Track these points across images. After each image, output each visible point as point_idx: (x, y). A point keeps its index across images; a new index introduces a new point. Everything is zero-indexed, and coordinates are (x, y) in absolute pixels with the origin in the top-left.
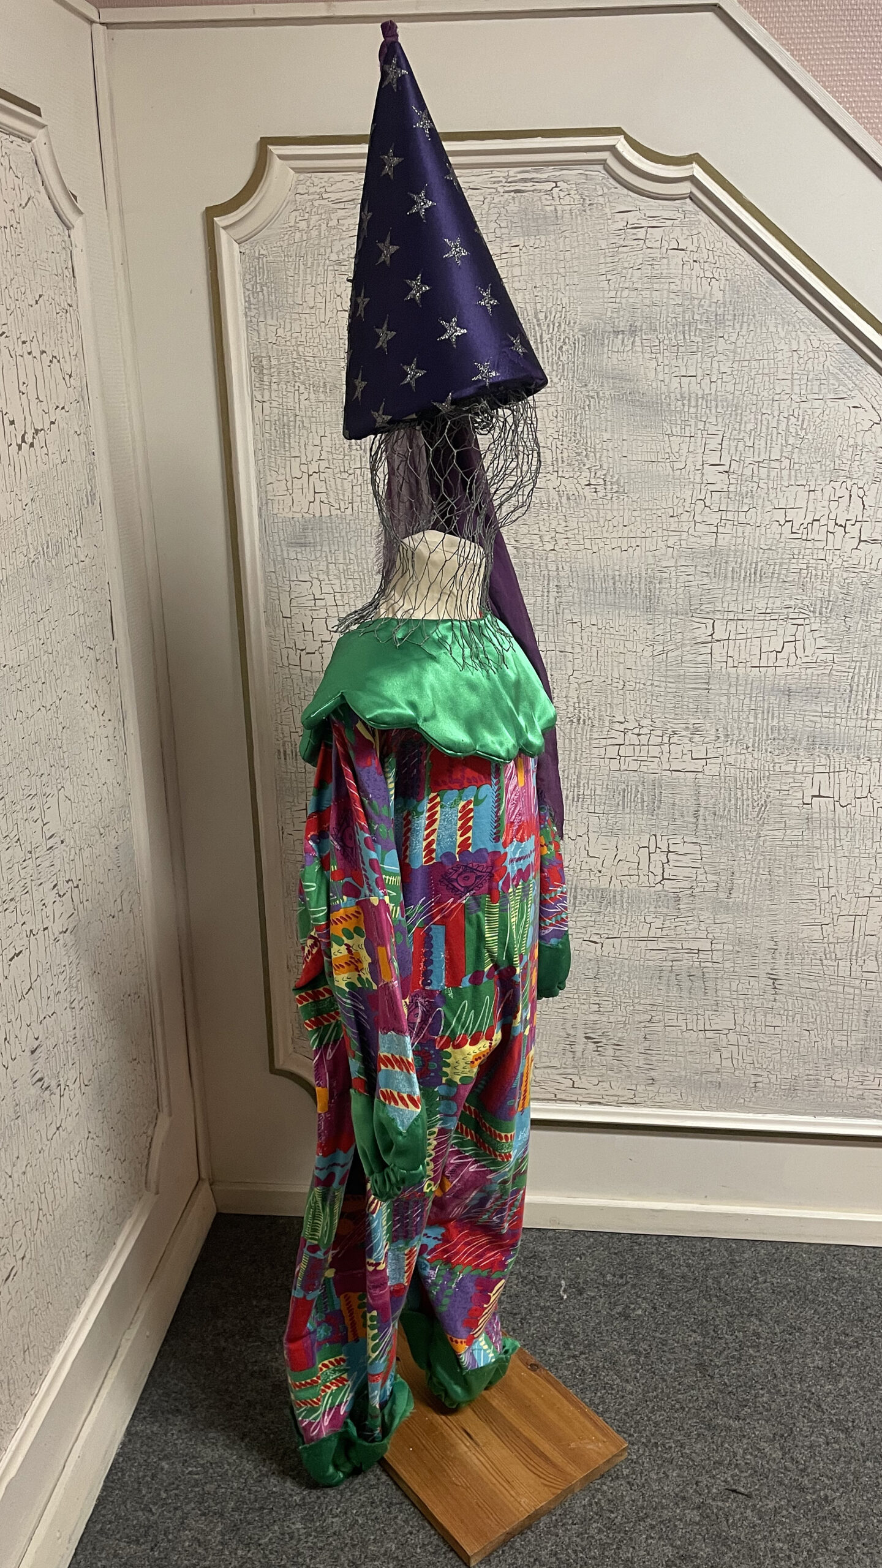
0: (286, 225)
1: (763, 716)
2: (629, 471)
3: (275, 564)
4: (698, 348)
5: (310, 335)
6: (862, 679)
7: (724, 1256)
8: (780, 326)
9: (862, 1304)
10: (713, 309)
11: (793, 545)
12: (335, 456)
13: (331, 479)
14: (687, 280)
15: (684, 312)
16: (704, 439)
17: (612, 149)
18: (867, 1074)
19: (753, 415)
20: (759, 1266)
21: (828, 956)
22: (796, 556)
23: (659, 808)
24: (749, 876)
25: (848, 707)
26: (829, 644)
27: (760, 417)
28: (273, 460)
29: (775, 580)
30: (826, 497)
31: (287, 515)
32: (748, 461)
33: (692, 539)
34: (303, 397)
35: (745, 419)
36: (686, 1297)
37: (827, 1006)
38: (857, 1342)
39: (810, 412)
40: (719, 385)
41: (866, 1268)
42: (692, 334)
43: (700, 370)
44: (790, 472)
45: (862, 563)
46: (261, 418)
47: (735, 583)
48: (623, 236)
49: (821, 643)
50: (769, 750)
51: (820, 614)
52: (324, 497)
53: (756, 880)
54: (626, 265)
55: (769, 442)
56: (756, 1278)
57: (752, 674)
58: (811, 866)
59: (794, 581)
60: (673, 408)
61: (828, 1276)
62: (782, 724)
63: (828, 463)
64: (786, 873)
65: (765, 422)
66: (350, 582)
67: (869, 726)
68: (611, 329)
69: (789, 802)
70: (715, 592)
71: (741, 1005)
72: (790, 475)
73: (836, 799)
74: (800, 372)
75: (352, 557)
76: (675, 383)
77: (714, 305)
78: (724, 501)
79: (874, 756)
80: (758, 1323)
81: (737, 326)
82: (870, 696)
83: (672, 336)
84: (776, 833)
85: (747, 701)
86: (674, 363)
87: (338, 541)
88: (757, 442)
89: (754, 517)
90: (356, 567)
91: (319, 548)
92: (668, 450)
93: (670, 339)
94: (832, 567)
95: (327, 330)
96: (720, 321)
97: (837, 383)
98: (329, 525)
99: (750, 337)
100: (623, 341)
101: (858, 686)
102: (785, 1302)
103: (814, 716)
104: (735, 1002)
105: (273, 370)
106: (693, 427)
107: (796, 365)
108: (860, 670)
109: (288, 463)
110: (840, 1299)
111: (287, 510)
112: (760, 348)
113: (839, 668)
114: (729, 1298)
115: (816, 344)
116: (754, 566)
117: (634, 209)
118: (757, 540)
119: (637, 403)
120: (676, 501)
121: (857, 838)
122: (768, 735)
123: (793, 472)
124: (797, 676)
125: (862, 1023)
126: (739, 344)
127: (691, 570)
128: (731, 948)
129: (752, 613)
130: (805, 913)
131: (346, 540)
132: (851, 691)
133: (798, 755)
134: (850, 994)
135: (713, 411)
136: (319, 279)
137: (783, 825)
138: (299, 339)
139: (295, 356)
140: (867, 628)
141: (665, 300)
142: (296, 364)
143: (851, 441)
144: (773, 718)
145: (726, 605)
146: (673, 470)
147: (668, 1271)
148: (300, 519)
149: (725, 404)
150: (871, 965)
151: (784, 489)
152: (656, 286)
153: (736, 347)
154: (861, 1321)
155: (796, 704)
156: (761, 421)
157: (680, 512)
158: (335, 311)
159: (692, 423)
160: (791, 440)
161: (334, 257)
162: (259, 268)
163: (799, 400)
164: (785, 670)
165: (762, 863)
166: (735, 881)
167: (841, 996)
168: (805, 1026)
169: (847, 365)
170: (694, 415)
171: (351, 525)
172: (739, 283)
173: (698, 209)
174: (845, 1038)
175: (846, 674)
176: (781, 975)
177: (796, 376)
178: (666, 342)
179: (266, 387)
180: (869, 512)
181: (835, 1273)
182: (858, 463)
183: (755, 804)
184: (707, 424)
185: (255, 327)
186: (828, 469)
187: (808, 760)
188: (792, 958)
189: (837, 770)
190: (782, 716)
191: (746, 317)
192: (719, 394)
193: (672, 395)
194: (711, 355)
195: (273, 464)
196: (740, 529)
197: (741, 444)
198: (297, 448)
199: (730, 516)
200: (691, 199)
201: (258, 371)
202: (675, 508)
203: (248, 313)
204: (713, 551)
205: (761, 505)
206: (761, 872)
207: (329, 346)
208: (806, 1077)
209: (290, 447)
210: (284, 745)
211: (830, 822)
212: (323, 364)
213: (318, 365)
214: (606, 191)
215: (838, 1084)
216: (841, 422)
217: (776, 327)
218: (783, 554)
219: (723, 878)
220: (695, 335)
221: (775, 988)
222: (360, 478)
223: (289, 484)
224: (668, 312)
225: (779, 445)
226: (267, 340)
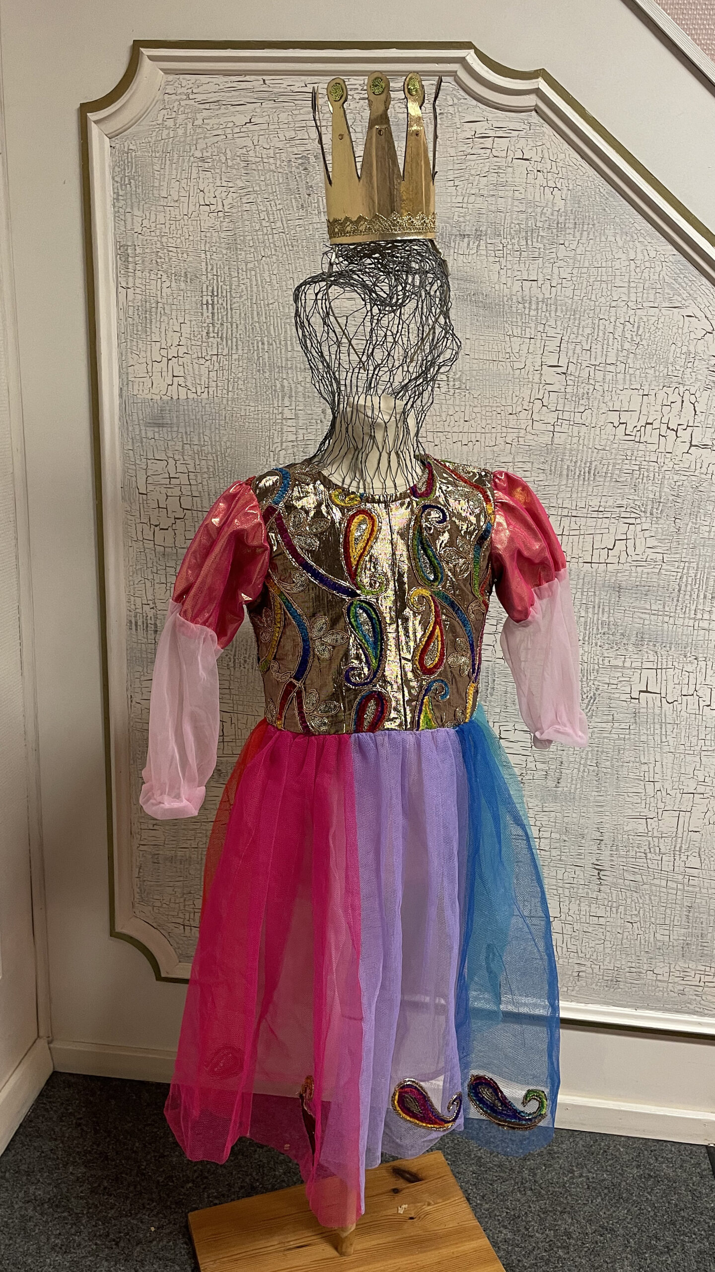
0: (154, 123)
1: (594, 611)
2: (471, 369)
3: (133, 442)
4: (540, 254)
5: (173, 227)
6: (690, 579)
7: (543, 1146)
8: (618, 236)
9: (676, 1205)
10: (555, 217)
11: (626, 447)
12: (193, 342)
13: (189, 364)
14: (530, 189)
15: (527, 219)
16: (543, 341)
17: (462, 61)
18: (688, 970)
19: (590, 320)
20: (576, 1159)
21: (652, 850)
22: (628, 458)
23: (492, 695)
24: (576, 766)
25: (676, 606)
26: (659, 544)
27: (597, 322)
28: (135, 344)
29: (608, 479)
30: (659, 401)
31: (146, 397)
32: (585, 364)
33: (529, 437)
34: (165, 285)
35: (583, 323)
36: (501, 1188)
37: (650, 899)
38: (667, 1247)
39: (645, 320)
40: (559, 290)
41: (682, 1166)
42: (535, 240)
43: (541, 275)
44: (625, 376)
45: (693, 467)
46: (125, 303)
47: (570, 481)
48: (471, 145)
49: (652, 542)
50: (599, 644)
51: (651, 514)
52: (181, 381)
53: (584, 771)
54: (473, 172)
55: (605, 346)
56: (572, 1172)
57: (584, 569)
58: (637, 760)
59: (626, 481)
60: (514, 309)
61: (644, 1173)
62: (612, 619)
63: (662, 368)
64: (612, 766)
65: (601, 328)
66: (204, 462)
67: (696, 625)
68: (458, 233)
69: (617, 695)
70: (550, 488)
71: (567, 893)
72: (624, 379)
73: (663, 695)
74: (636, 281)
75: (206, 438)
76: (517, 286)
77: (555, 213)
78: (561, 401)
79: (701, 655)
80: (570, 1221)
81: (578, 234)
82: (698, 596)
83: (515, 241)
84: (604, 725)
85: (579, 595)
86: (516, 267)
87: (194, 424)
88: (594, 346)
89: (589, 418)
90: (210, 449)
91: (175, 429)
92: (509, 350)
93: (513, 244)
94: (663, 469)
95: (190, 222)
96: (560, 228)
97: (671, 293)
98: (186, 407)
99: (590, 246)
100: (469, 244)
101: (686, 586)
102: (599, 1200)
103: (642, 613)
104: (560, 891)
105: (137, 258)
106: (533, 329)
107: (633, 273)
108: (688, 570)
109: (149, 347)
110: (654, 1198)
111: (146, 391)
112: (598, 256)
113: (669, 567)
114: (543, 1192)
115: (653, 254)
116: (588, 465)
117: (482, 119)
118: (591, 440)
119: (480, 304)
120: (515, 399)
121: (683, 734)
122: (598, 629)
123: (628, 377)
124: (627, 573)
125: (684, 918)
126: (579, 251)
127: (528, 466)
128: (558, 836)
129: (585, 511)
130: (630, 806)
131: (201, 423)
132: (679, 591)
133: (626, 650)
134: (673, 889)
135: (553, 314)
136: (183, 175)
137: (610, 718)
138: (164, 230)
139: (159, 245)
140: (696, 531)
141: (509, 207)
142: (160, 254)
143: (685, 349)
144: (603, 613)
145: (560, 501)
146: (513, 370)
147: (486, 1159)
148: (159, 401)
149: (564, 308)
150: (694, 862)
151: (618, 392)
152: (501, 194)
153: (575, 254)
154: (673, 1223)
155: (626, 600)
156: (599, 326)
157: (518, 410)
158: (198, 205)
159: (533, 325)
160: (627, 346)
161: (198, 154)
162: (128, 162)
163: (635, 308)
164: (616, 566)
165: (590, 754)
166: (564, 771)
167: (664, 890)
168: (629, 919)
169: (682, 276)
170: (534, 318)
171: (208, 409)
172: (580, 193)
173: (543, 122)
174: (667, 932)
175: (675, 574)
176: (606, 865)
177: (632, 285)
178: (509, 247)
179: (130, 274)
180: (700, 418)
181: (651, 1170)
182: (690, 370)
183: (584, 696)
184: (547, 327)
185: (123, 217)
186: (661, 374)
187: (636, 656)
188: (617, 850)
189: (664, 667)
190: (612, 611)
191: (586, 226)
192: (558, 298)
193: (514, 297)
194: (552, 261)
195: (135, 348)
196: (576, 429)
197: (579, 347)
198: (158, 333)
199: (566, 416)
200: (537, 112)
201: (123, 259)
202: (514, 406)
203: (116, 204)
204: (549, 449)
205: (596, 407)
206: (589, 763)
207: (191, 238)
208: (628, 969)
209: (151, 332)
210: (136, 616)
211: (656, 717)
212: (185, 255)
213: (180, 255)
214: (456, 101)
215: (659, 977)
216: (675, 330)
217: (615, 236)
218: (616, 455)
219: (552, 767)
220: (537, 241)
221: (600, 879)
222: (217, 364)
223: (149, 367)
224: (512, 218)
225: (615, 351)
226: (132, 229)
